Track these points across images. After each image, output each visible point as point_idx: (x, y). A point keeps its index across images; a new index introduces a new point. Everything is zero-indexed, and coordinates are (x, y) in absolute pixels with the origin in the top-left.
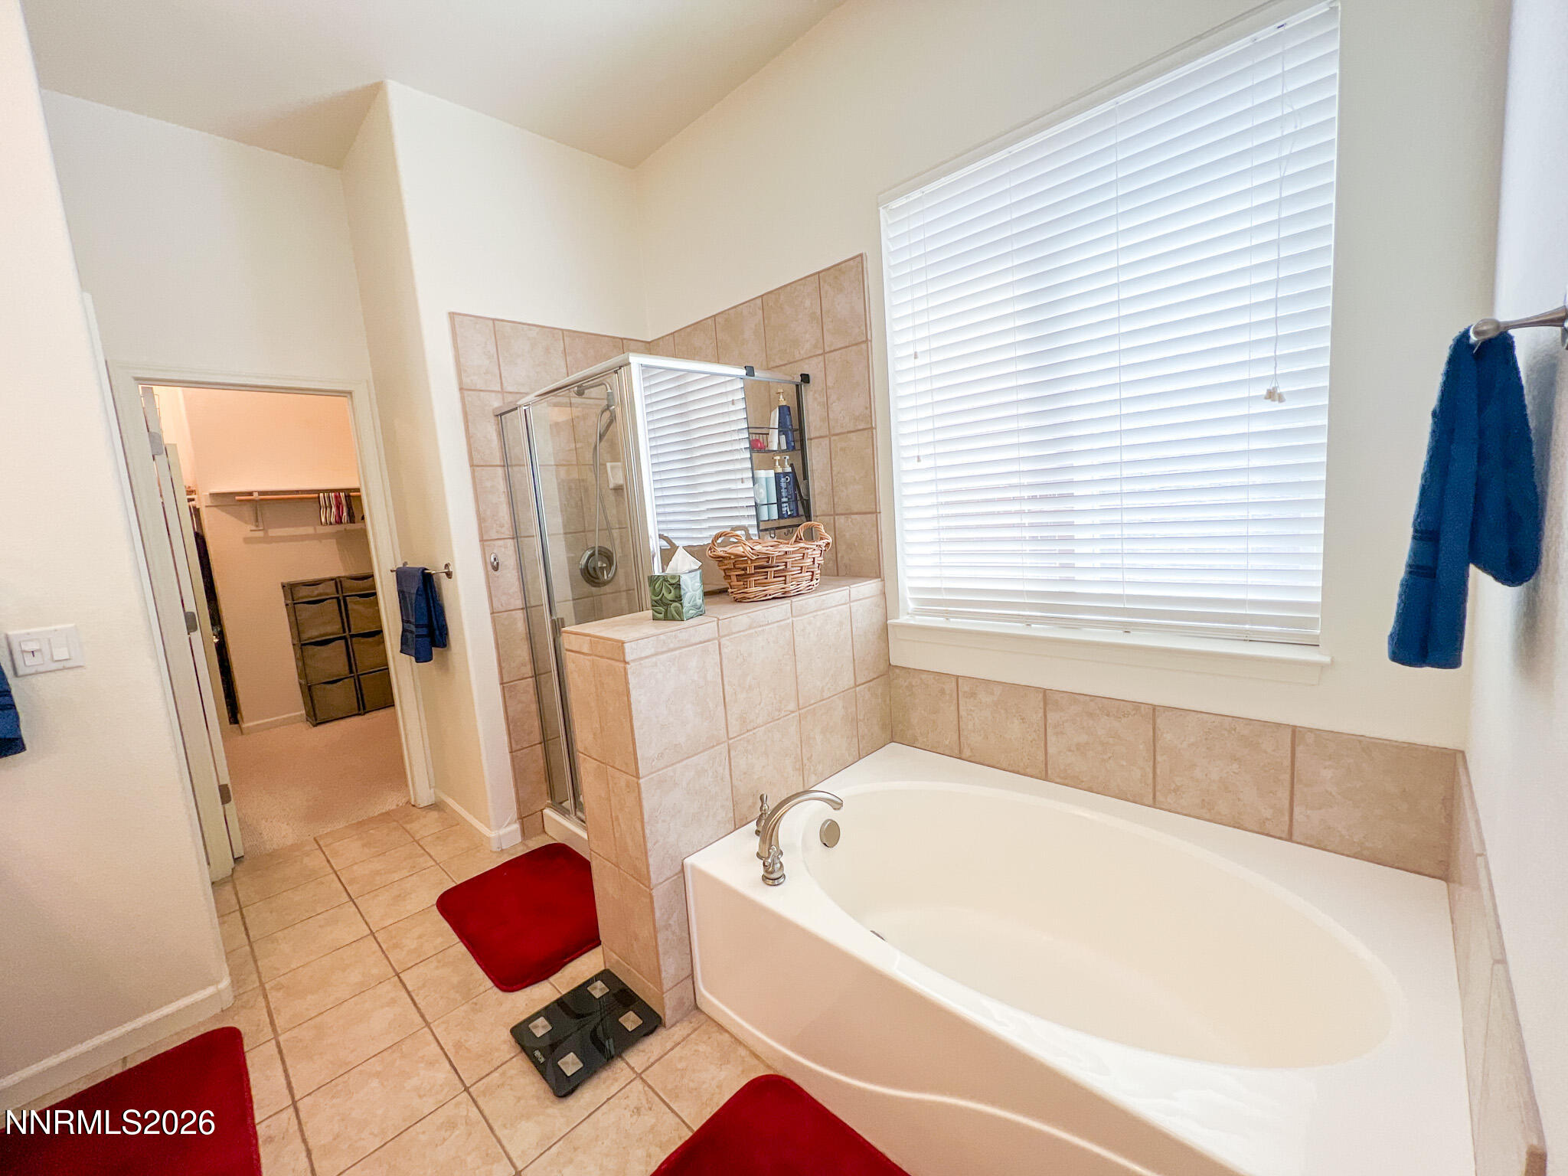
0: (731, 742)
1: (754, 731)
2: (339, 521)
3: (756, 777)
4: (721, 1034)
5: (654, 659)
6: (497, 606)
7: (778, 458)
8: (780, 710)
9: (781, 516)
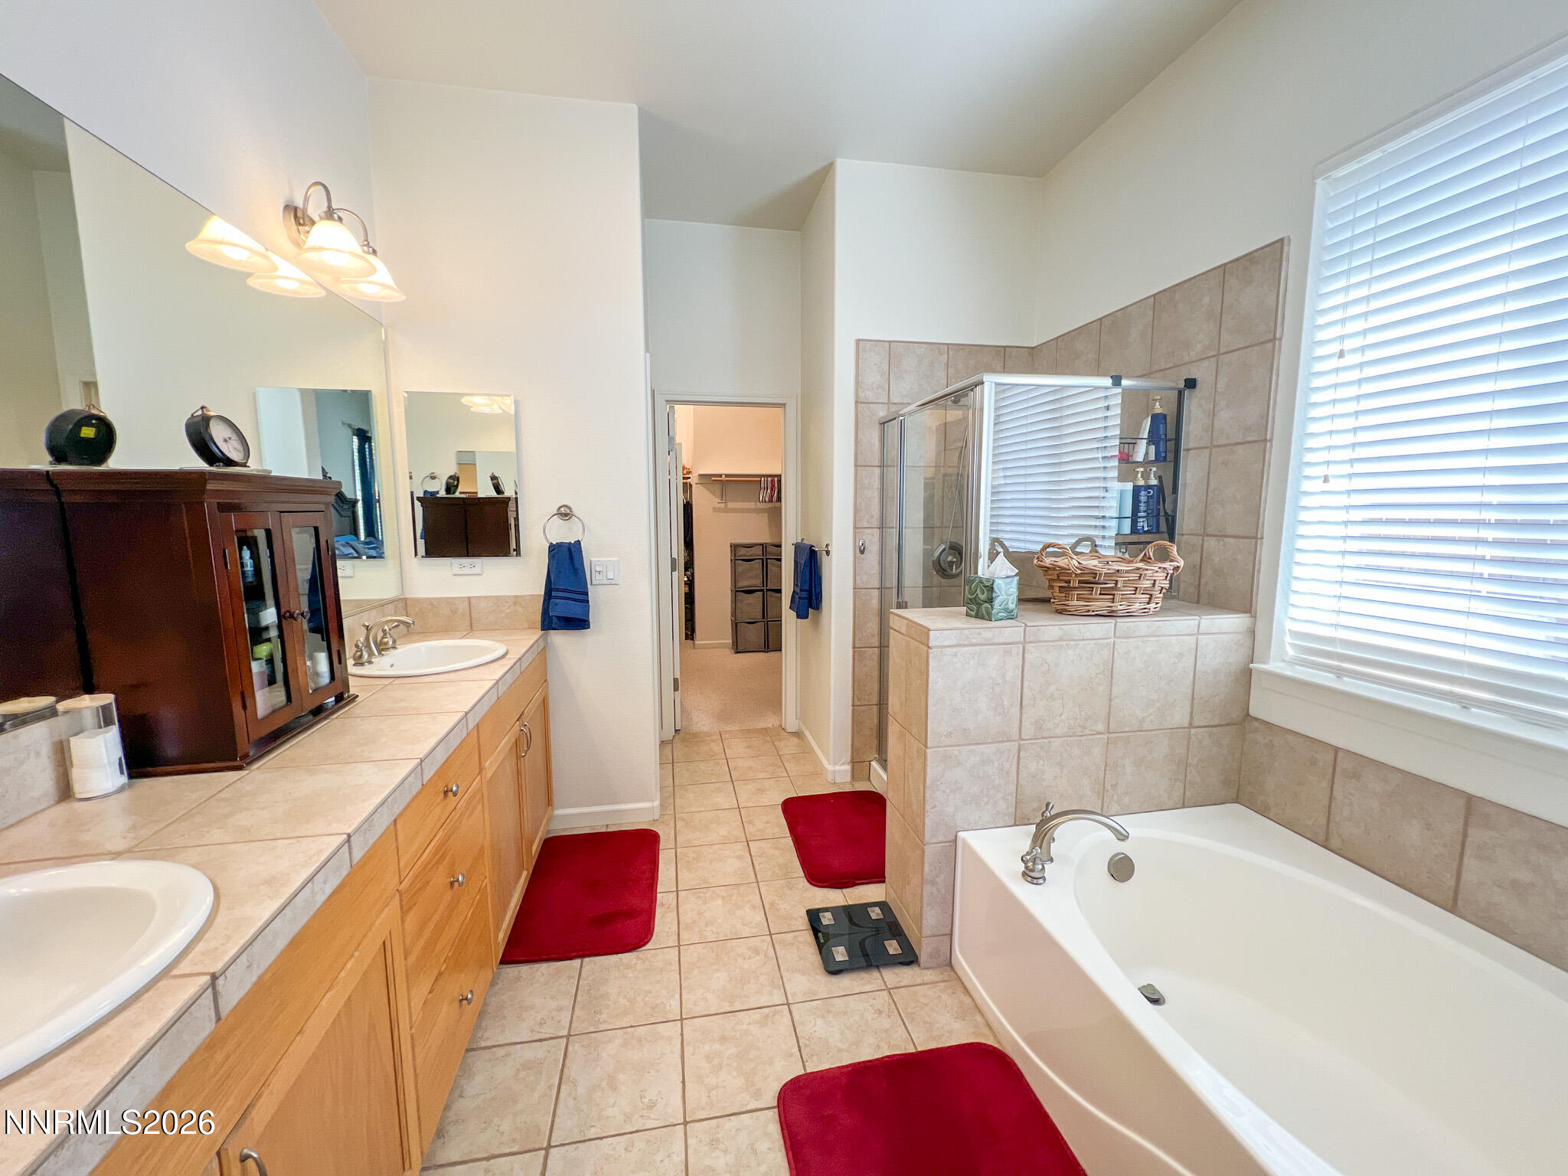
0: (1022, 742)
1: (1051, 740)
2: (771, 501)
3: (1045, 784)
4: (965, 995)
5: (955, 650)
6: (860, 584)
7: (1142, 469)
8: (1084, 728)
9: (1134, 530)
